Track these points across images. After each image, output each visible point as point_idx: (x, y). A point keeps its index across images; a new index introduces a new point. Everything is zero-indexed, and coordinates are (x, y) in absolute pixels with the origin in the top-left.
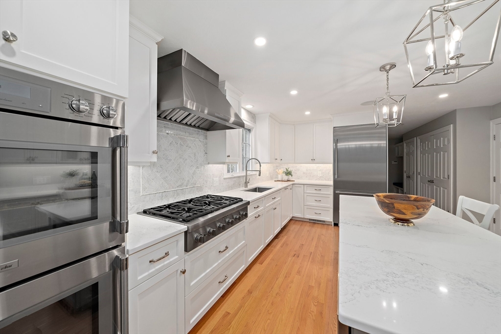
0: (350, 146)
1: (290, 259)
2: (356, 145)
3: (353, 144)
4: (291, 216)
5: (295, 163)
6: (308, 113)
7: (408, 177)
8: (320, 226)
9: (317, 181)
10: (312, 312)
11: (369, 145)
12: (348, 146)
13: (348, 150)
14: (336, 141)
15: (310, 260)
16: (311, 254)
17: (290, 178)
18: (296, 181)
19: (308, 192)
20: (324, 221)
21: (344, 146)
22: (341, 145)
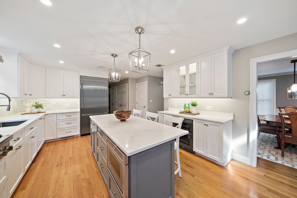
0: (90, 88)
1: (54, 170)
2: (93, 87)
3: (92, 87)
4: (44, 140)
5: (46, 98)
6: (62, 62)
7: (112, 104)
8: (71, 140)
9: (65, 110)
10: (84, 187)
11: (100, 88)
12: (89, 88)
13: (89, 90)
14: (82, 84)
15: (72, 162)
16: (71, 158)
17: (40, 110)
18: (47, 112)
19: (60, 118)
20: (73, 136)
21: (87, 88)
22: (85, 87)
